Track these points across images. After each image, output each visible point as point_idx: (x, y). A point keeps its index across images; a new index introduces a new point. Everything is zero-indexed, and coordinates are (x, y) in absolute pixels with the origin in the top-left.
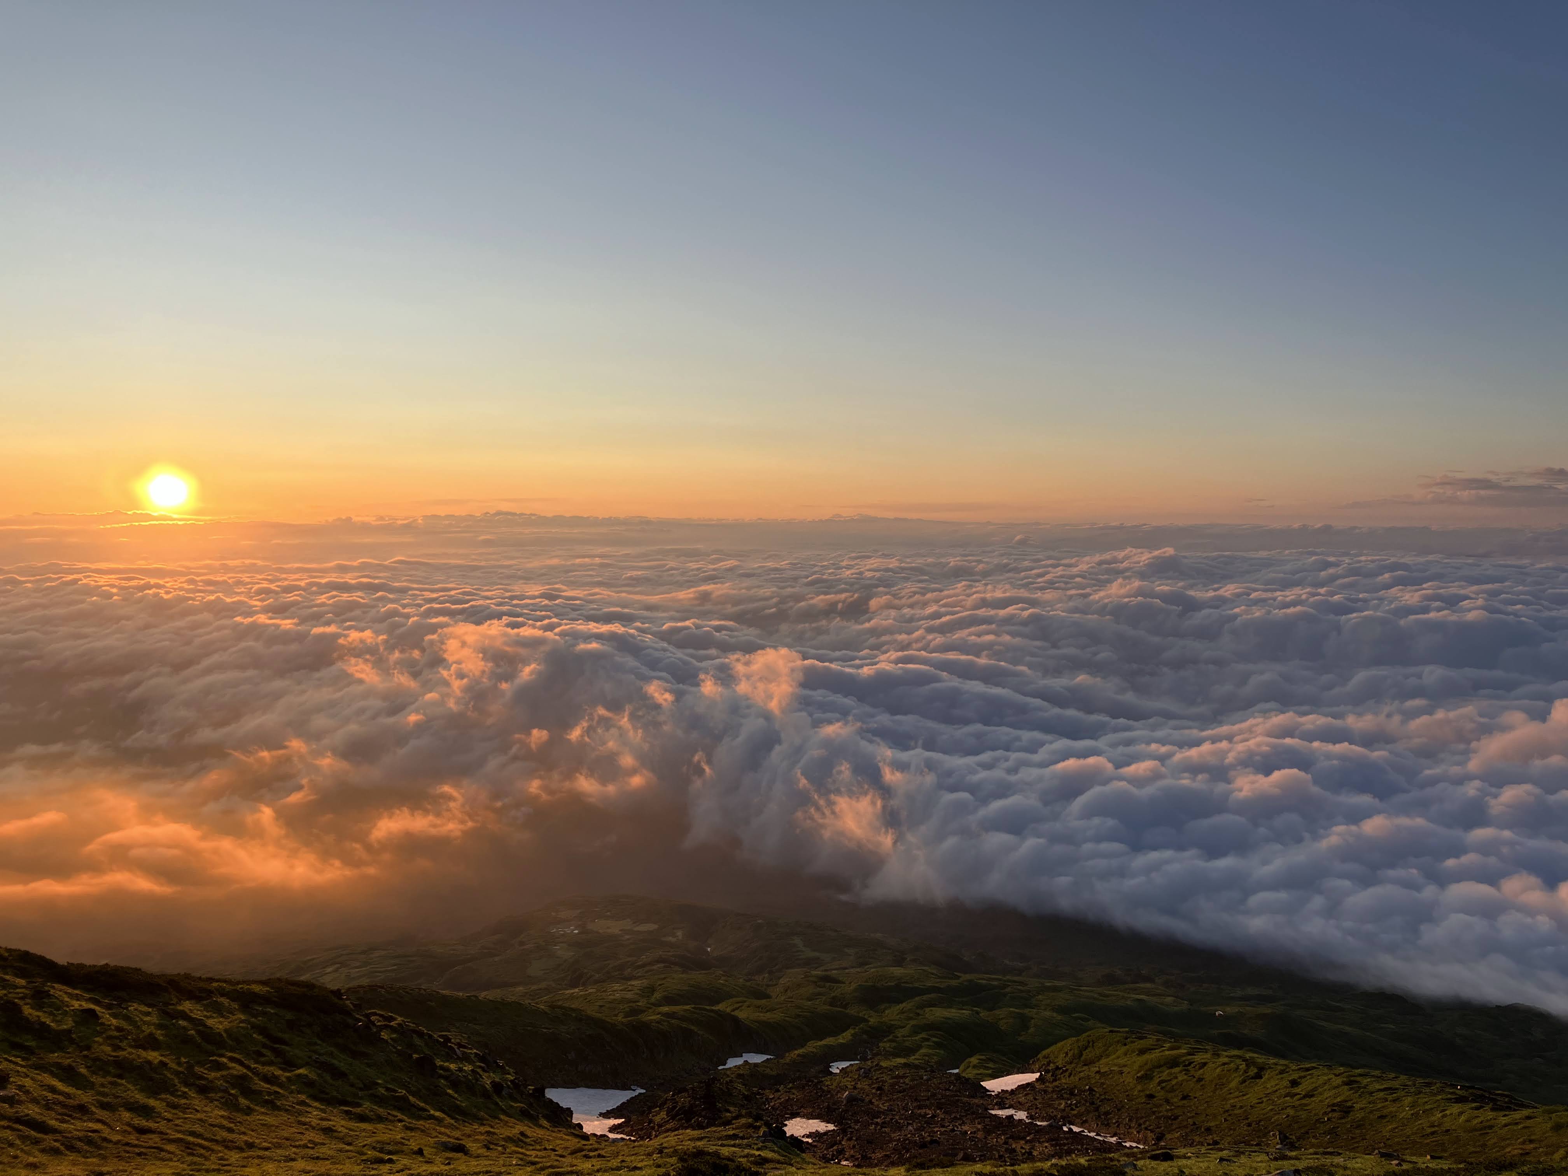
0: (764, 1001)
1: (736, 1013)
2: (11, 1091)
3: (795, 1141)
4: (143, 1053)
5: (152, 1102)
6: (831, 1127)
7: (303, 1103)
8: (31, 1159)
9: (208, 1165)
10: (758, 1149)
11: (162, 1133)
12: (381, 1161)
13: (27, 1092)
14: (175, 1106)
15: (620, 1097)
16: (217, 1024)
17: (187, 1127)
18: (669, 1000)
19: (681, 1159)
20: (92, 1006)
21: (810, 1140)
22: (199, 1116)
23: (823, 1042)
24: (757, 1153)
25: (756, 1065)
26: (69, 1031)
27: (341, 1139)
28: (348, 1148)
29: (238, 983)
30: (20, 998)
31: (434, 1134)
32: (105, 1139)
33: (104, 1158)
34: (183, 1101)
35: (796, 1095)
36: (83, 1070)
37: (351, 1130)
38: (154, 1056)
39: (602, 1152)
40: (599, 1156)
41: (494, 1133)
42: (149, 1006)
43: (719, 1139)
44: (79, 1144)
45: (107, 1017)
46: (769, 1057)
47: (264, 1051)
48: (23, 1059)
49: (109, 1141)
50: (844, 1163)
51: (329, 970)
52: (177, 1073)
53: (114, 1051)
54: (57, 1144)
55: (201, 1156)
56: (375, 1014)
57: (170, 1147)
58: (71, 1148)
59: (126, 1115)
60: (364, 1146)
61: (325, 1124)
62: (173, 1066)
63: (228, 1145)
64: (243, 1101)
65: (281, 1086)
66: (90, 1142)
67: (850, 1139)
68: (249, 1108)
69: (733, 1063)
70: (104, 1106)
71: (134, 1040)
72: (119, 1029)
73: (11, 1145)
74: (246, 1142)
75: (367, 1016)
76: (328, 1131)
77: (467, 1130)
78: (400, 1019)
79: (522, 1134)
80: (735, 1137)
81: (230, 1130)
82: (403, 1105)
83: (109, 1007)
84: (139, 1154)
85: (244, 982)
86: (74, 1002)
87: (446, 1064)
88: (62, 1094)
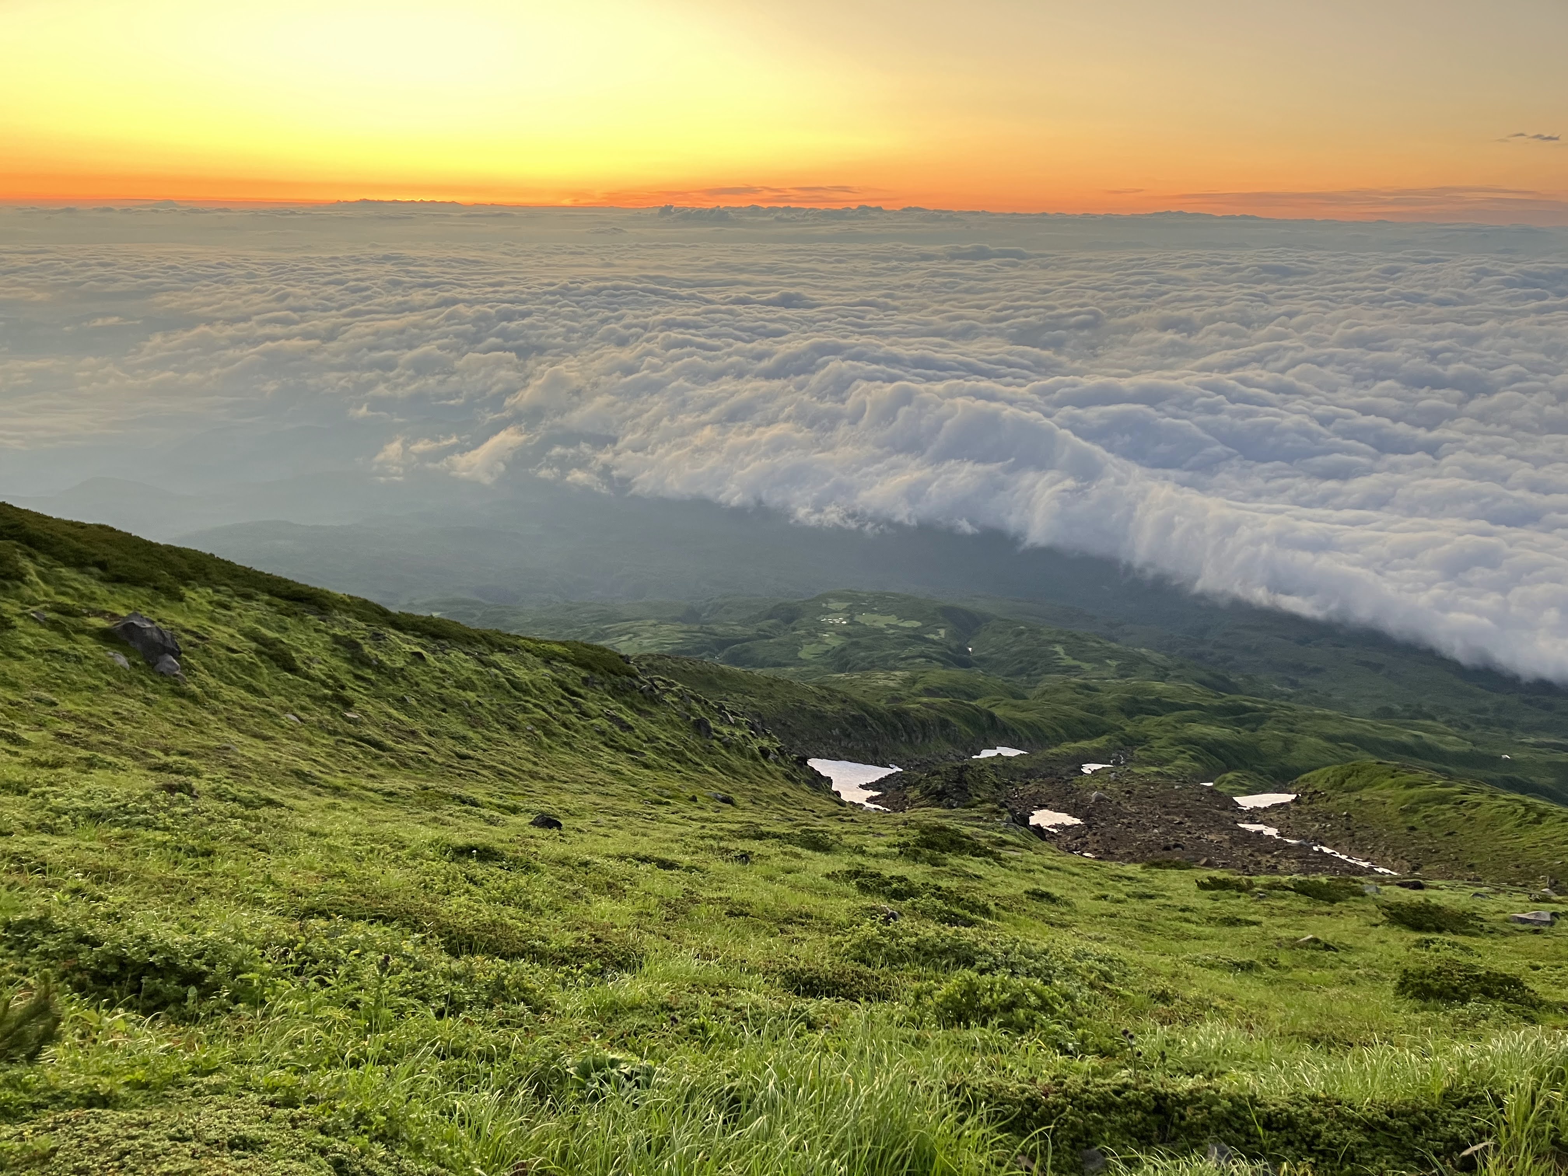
0: (1021, 702)
1: (993, 710)
2: (356, 714)
3: (1040, 830)
4: (463, 694)
6: (1077, 821)
8: (372, 771)
9: (514, 789)
10: (1000, 833)
11: (478, 760)
12: (661, 803)
13: (368, 716)
14: (489, 739)
16: (522, 674)
17: (499, 757)
18: (929, 691)
19: (923, 833)
20: (420, 650)
21: (1055, 831)
22: (509, 749)
23: (1077, 745)
24: (999, 835)
25: (1009, 758)
26: (402, 669)
27: (628, 781)
28: (632, 788)
29: (541, 642)
30: (361, 639)
31: (706, 786)
32: (432, 761)
33: (430, 775)
34: (497, 736)
35: (1045, 789)
36: (414, 703)
37: (635, 774)
39: (858, 818)
40: (854, 821)
41: (759, 791)
42: (467, 654)
43: (964, 819)
44: (411, 763)
45: (432, 660)
47: (562, 701)
48: (366, 689)
49: (436, 763)
50: (1087, 854)
51: (622, 639)
52: (491, 712)
53: (439, 689)
54: (393, 761)
55: (510, 782)
56: (659, 679)
57: (484, 772)
58: (406, 765)
59: (450, 742)
60: (647, 789)
61: (614, 767)
62: (486, 705)
63: (534, 776)
64: (546, 741)
65: (577, 731)
66: (420, 761)
67: (1095, 834)
68: (550, 747)
70: (431, 733)
71: (455, 681)
72: (442, 671)
73: (355, 758)
74: (547, 774)
75: (651, 680)
76: (616, 773)
77: (737, 786)
78: (680, 686)
79: (785, 794)
80: (978, 819)
81: (535, 764)
82: (681, 758)
83: (434, 652)
84: (460, 775)
85: (547, 642)
86: (405, 646)
87: (720, 728)
88: (396, 719)
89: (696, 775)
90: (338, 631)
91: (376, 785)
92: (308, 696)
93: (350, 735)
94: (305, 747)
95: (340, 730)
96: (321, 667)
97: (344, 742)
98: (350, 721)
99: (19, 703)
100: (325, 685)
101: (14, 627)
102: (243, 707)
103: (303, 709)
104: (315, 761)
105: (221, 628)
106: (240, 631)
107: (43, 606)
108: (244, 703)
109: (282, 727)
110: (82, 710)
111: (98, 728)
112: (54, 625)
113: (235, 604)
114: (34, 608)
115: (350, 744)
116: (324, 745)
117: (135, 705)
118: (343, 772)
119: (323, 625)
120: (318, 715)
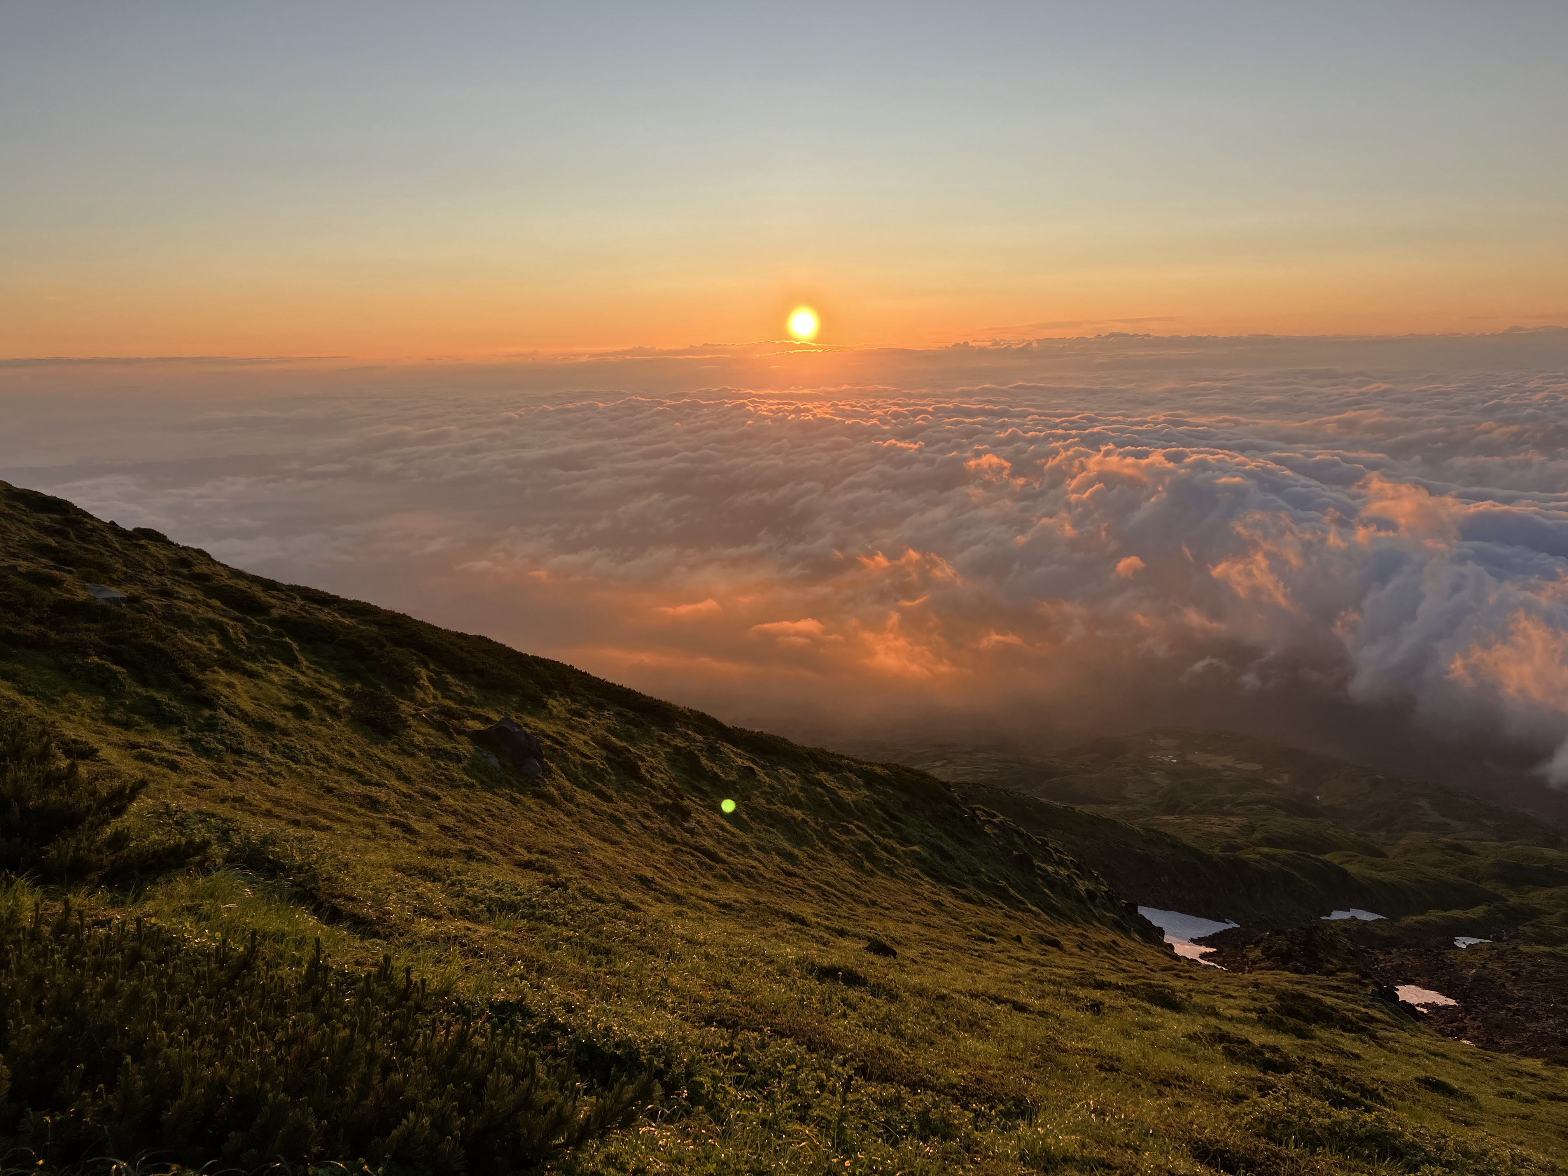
0: (1378, 860)
1: (1346, 867)
2: (692, 824)
3: (1409, 1008)
4: (790, 810)
5: (796, 852)
6: (1451, 1002)
7: (916, 876)
8: (706, 882)
9: (840, 912)
10: (1365, 1007)
11: (804, 878)
12: (984, 940)
13: (703, 827)
14: (814, 859)
15: (1212, 928)
16: (846, 795)
17: (823, 877)
18: (1270, 841)
19: (1279, 998)
20: (752, 765)
21: (1425, 1011)
22: (832, 870)
23: (1449, 913)
24: (1364, 1010)
25: (1365, 923)
26: (734, 783)
27: (949, 914)
28: (954, 922)
29: (864, 763)
30: (699, 751)
31: (1031, 926)
32: (761, 875)
33: (760, 890)
34: (821, 855)
35: (1412, 961)
36: (745, 817)
37: (958, 907)
38: (798, 814)
39: (1194, 975)
40: (1191, 978)
41: (1087, 937)
42: (794, 771)
43: (1321, 987)
44: (742, 876)
45: (762, 775)
46: (1381, 917)
47: (884, 825)
49: (764, 878)
50: (1465, 1042)
51: (938, 764)
52: (815, 831)
53: (768, 804)
54: (725, 873)
55: (834, 903)
56: (980, 809)
57: (810, 891)
58: (736, 878)
59: (777, 859)
60: (969, 924)
61: (936, 897)
62: (812, 824)
63: (857, 900)
64: (867, 864)
65: (897, 857)
66: (750, 875)
67: (1474, 1019)
68: (872, 871)
69: (1337, 915)
70: (760, 848)
71: (783, 798)
72: (771, 787)
73: (692, 868)
74: (870, 900)
75: (973, 810)
76: (938, 904)
77: (1062, 929)
78: (1001, 818)
79: (1114, 942)
80: (1338, 989)
81: (857, 887)
82: (1002, 894)
83: (763, 767)
84: (787, 892)
85: (868, 763)
86: (738, 759)
87: (1043, 865)
88: (728, 832)
89: (1019, 913)
90: (679, 742)
91: (711, 896)
92: (651, 804)
93: (686, 844)
94: (648, 853)
95: (678, 839)
96: (663, 776)
97: (682, 851)
98: (687, 830)
99: (410, 796)
100: (665, 793)
101: (409, 726)
102: (593, 811)
103: (646, 816)
104: (656, 868)
105: (577, 735)
106: (594, 739)
107: (432, 708)
108: (595, 807)
109: (627, 832)
110: (460, 805)
111: (473, 823)
112: (440, 727)
113: (589, 713)
114: (425, 710)
115: (688, 853)
116: (664, 852)
117: (504, 803)
118: (681, 880)
119: (666, 736)
120: (659, 822)
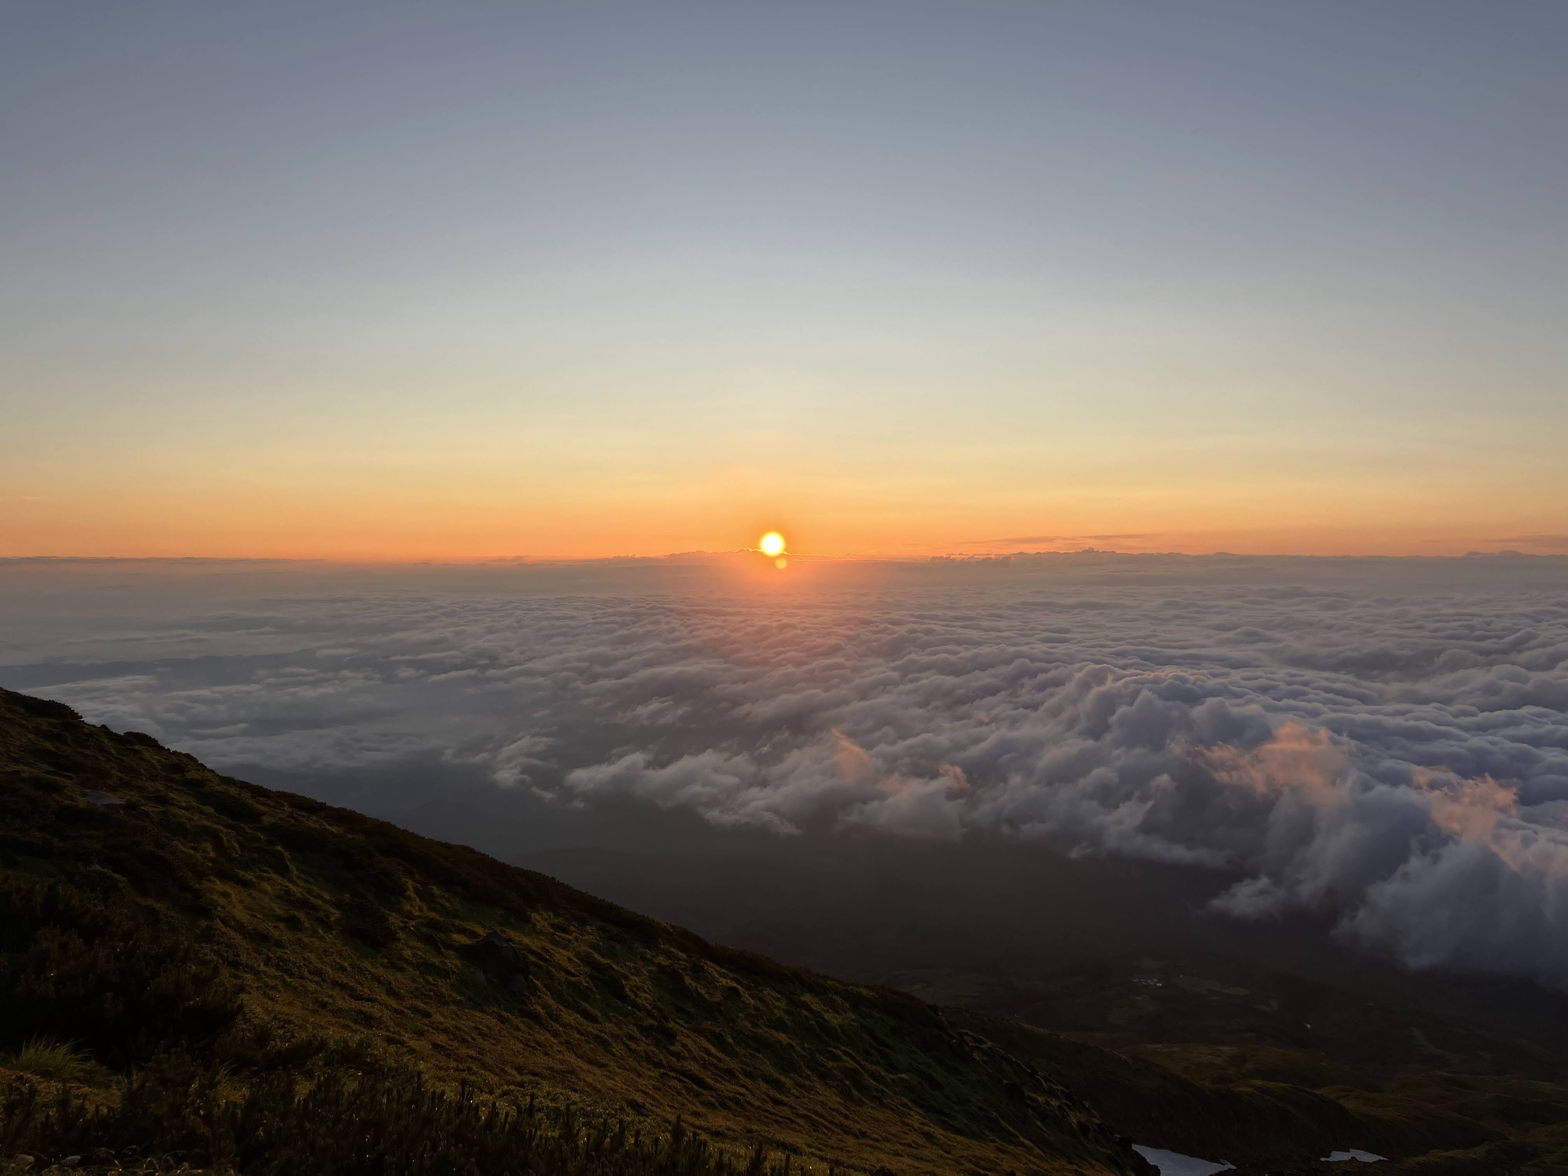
0: (1375, 1095)
1: (1341, 1102)
2: (678, 1047)
4: (776, 1034)
5: (783, 1078)
7: (905, 1105)
8: (694, 1108)
11: (792, 1107)
13: (689, 1051)
14: (801, 1086)
16: (832, 1018)
17: (812, 1106)
18: (1262, 1074)
20: (735, 985)
23: (1449, 1154)
25: (1366, 1164)
26: (719, 1004)
27: (941, 1147)
28: (947, 1155)
29: (848, 984)
30: (683, 969)
31: (1024, 1161)
32: (749, 1103)
33: (749, 1119)
34: (807, 1083)
36: (730, 1040)
37: (950, 1140)
38: (783, 1038)
42: (778, 992)
44: (730, 1104)
45: (746, 997)
46: (1382, 1158)
47: (871, 1050)
48: (686, 1022)
49: (753, 1106)
51: (921, 985)
52: (802, 1056)
53: (753, 1027)
54: (713, 1100)
55: (824, 1133)
56: (967, 1034)
57: (798, 1120)
58: (724, 1105)
59: (764, 1086)
60: (961, 1157)
61: (926, 1129)
62: (798, 1049)
63: (847, 1131)
64: (855, 1092)
65: (886, 1085)
66: (737, 1102)
68: (860, 1100)
69: (1337, 1156)
70: (747, 1074)
71: (768, 1021)
72: (756, 1009)
73: (679, 1094)
74: (860, 1130)
75: (961, 1035)
76: (928, 1136)
78: (989, 1044)
81: (847, 1117)
82: (994, 1126)
83: (748, 988)
84: (776, 1122)
85: (854, 984)
86: (722, 979)
87: (1034, 1095)
88: (715, 1056)
89: (1012, 1147)
90: (661, 960)
92: (636, 1025)
93: (672, 1069)
94: (635, 1078)
95: (664, 1062)
96: (647, 995)
97: (668, 1076)
98: (673, 1054)
99: (402, 1012)
100: (650, 1014)
101: (398, 940)
102: (579, 1032)
103: (631, 1038)
104: (645, 1093)
105: (561, 951)
106: (577, 954)
107: (419, 921)
108: (580, 1028)
109: (614, 1055)
110: (449, 1023)
111: (464, 1041)
112: (428, 940)
113: (572, 928)
114: (413, 923)
115: (674, 1078)
116: (650, 1077)
117: (493, 1022)
118: (671, 1107)
119: (649, 954)
120: (645, 1045)
